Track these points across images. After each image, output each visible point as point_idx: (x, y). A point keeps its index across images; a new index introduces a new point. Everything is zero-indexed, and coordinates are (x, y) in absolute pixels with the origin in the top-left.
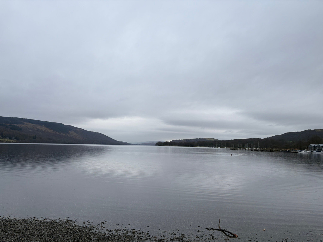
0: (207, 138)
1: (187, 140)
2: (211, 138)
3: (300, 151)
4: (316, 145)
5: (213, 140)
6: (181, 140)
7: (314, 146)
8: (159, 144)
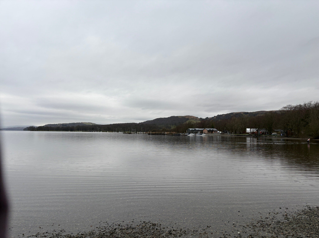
0: (84, 123)
1: (63, 124)
2: (89, 123)
3: (188, 134)
4: (193, 129)
5: (91, 124)
6: (56, 124)
7: (192, 130)
8: (32, 129)
